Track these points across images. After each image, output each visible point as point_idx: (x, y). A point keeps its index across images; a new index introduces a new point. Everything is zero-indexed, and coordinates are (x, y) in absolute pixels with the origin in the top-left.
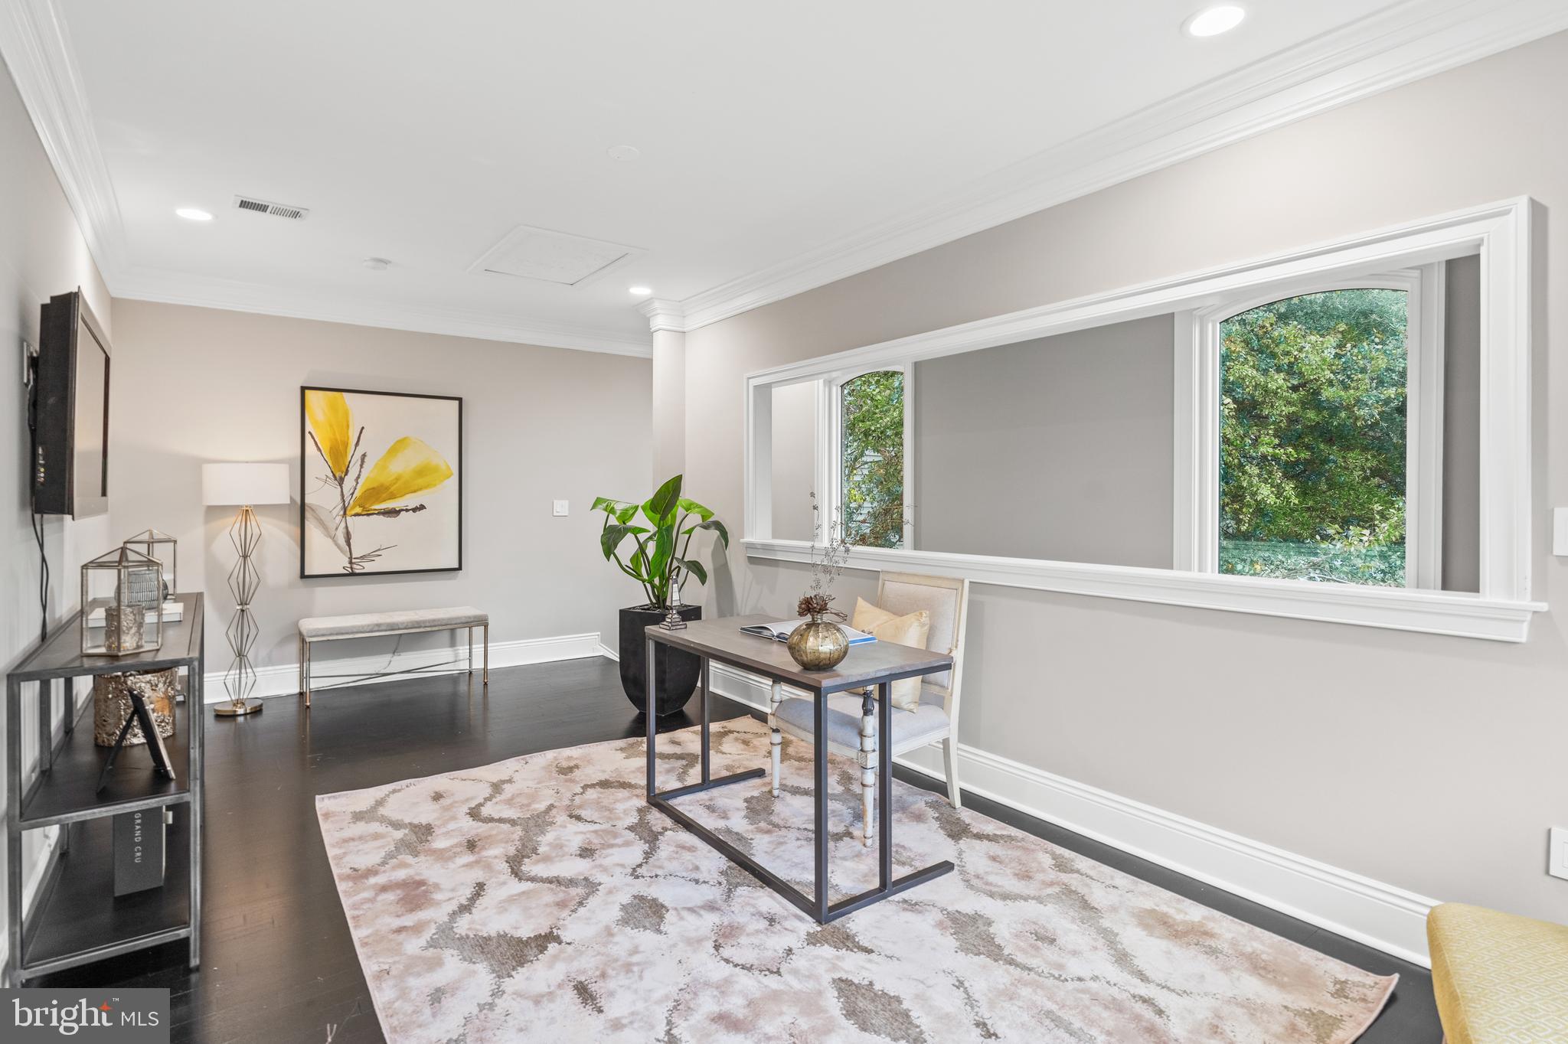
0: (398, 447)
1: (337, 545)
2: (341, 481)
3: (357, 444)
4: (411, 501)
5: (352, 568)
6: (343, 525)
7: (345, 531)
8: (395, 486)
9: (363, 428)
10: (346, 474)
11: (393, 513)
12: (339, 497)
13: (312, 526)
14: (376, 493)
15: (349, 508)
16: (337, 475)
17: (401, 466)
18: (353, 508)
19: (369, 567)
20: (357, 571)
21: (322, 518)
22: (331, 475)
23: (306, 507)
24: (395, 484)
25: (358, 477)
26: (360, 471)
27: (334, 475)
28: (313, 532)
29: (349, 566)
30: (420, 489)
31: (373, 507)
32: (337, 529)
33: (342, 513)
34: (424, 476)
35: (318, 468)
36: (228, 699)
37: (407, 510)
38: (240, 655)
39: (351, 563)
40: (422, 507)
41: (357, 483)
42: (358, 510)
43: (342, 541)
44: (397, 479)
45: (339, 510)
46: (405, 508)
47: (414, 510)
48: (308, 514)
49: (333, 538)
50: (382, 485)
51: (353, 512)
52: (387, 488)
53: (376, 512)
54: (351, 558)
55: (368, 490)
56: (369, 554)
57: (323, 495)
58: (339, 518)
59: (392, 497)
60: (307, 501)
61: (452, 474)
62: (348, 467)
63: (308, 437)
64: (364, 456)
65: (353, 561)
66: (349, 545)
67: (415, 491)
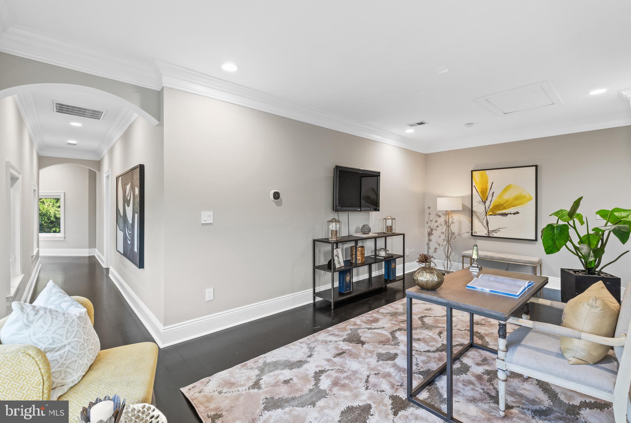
0: (507, 189)
1: (483, 225)
2: (485, 203)
3: (491, 189)
4: (513, 210)
5: (489, 234)
6: (485, 218)
7: (486, 220)
8: (506, 204)
9: (493, 183)
10: (487, 200)
11: (505, 215)
12: (484, 208)
13: (475, 218)
14: (498, 207)
15: (488, 212)
16: (483, 200)
17: (509, 196)
18: (489, 212)
19: (495, 235)
20: (491, 236)
21: (478, 216)
22: (481, 200)
23: (473, 212)
24: (505, 203)
25: (491, 201)
26: (492, 199)
27: (482, 201)
28: (475, 220)
29: (488, 233)
30: (517, 205)
31: (497, 212)
32: (483, 220)
33: (485, 214)
34: (519, 200)
35: (477, 198)
36: (444, 270)
37: (511, 214)
38: (448, 257)
39: (488, 232)
40: (518, 213)
41: (491, 203)
42: (491, 213)
43: (485, 224)
44: (507, 201)
45: (484, 213)
46: (510, 213)
47: (514, 214)
48: (474, 214)
49: (482, 223)
50: (500, 204)
51: (489, 214)
52: (502, 205)
53: (498, 214)
54: (488, 231)
55: (495, 206)
56: (495, 230)
57: (479, 208)
58: (484, 216)
59: (505, 208)
60: (473, 210)
61: (532, 199)
62: (487, 197)
63: (473, 187)
64: (493, 193)
65: (489, 232)
66: (488, 226)
67: (514, 206)
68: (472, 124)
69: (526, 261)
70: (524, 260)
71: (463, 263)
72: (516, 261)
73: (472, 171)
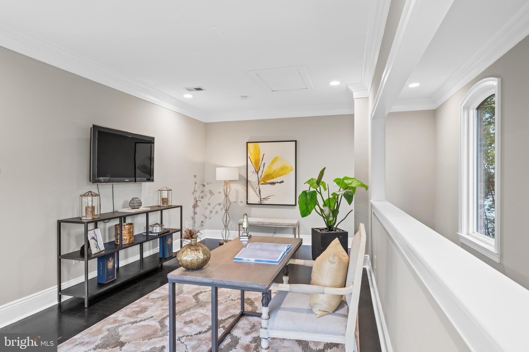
0: (275, 160)
1: (256, 194)
2: (258, 173)
3: (262, 160)
4: (278, 179)
5: (261, 202)
6: (258, 187)
7: (259, 189)
8: (274, 174)
9: (264, 154)
10: (259, 170)
11: (273, 183)
12: (257, 178)
13: (250, 187)
14: (268, 176)
15: (260, 182)
16: (257, 170)
17: (276, 167)
18: (261, 181)
19: (266, 202)
20: (262, 203)
21: (253, 185)
22: (255, 171)
23: (248, 181)
24: (274, 173)
25: (263, 171)
26: (263, 169)
27: (256, 171)
28: (250, 189)
29: (260, 201)
30: (282, 175)
31: (267, 182)
32: (256, 189)
33: (258, 183)
34: (283, 171)
35: (251, 168)
36: (222, 239)
37: (278, 183)
38: (226, 226)
39: (260, 200)
40: (283, 182)
41: (262, 173)
42: (263, 182)
43: (258, 193)
44: (274, 172)
45: (257, 182)
46: (277, 182)
47: (280, 183)
48: (248, 184)
49: (255, 191)
50: (270, 174)
51: (261, 183)
52: (271, 175)
53: (268, 183)
54: (260, 199)
55: (265, 175)
56: (266, 198)
57: (253, 178)
58: (257, 185)
59: (273, 178)
60: (248, 179)
61: (293, 170)
62: (260, 168)
63: (248, 158)
64: (264, 164)
65: (261, 200)
66: (260, 194)
67: (280, 176)
68: (246, 97)
69: (289, 224)
70: (287, 223)
71: (239, 231)
72: (281, 225)
73: (247, 143)
